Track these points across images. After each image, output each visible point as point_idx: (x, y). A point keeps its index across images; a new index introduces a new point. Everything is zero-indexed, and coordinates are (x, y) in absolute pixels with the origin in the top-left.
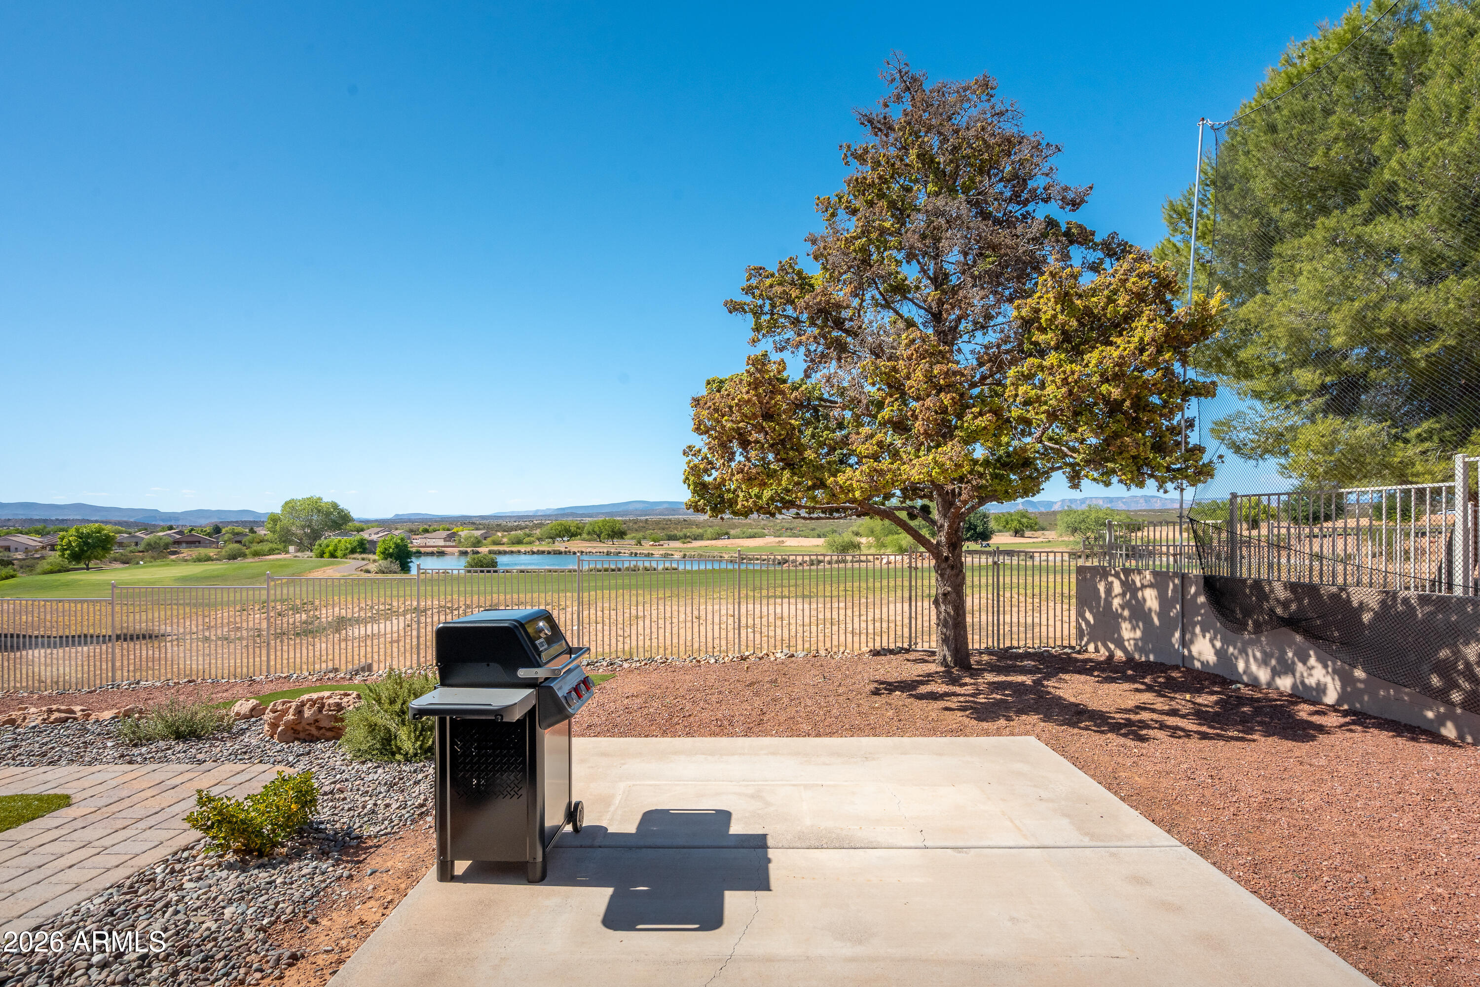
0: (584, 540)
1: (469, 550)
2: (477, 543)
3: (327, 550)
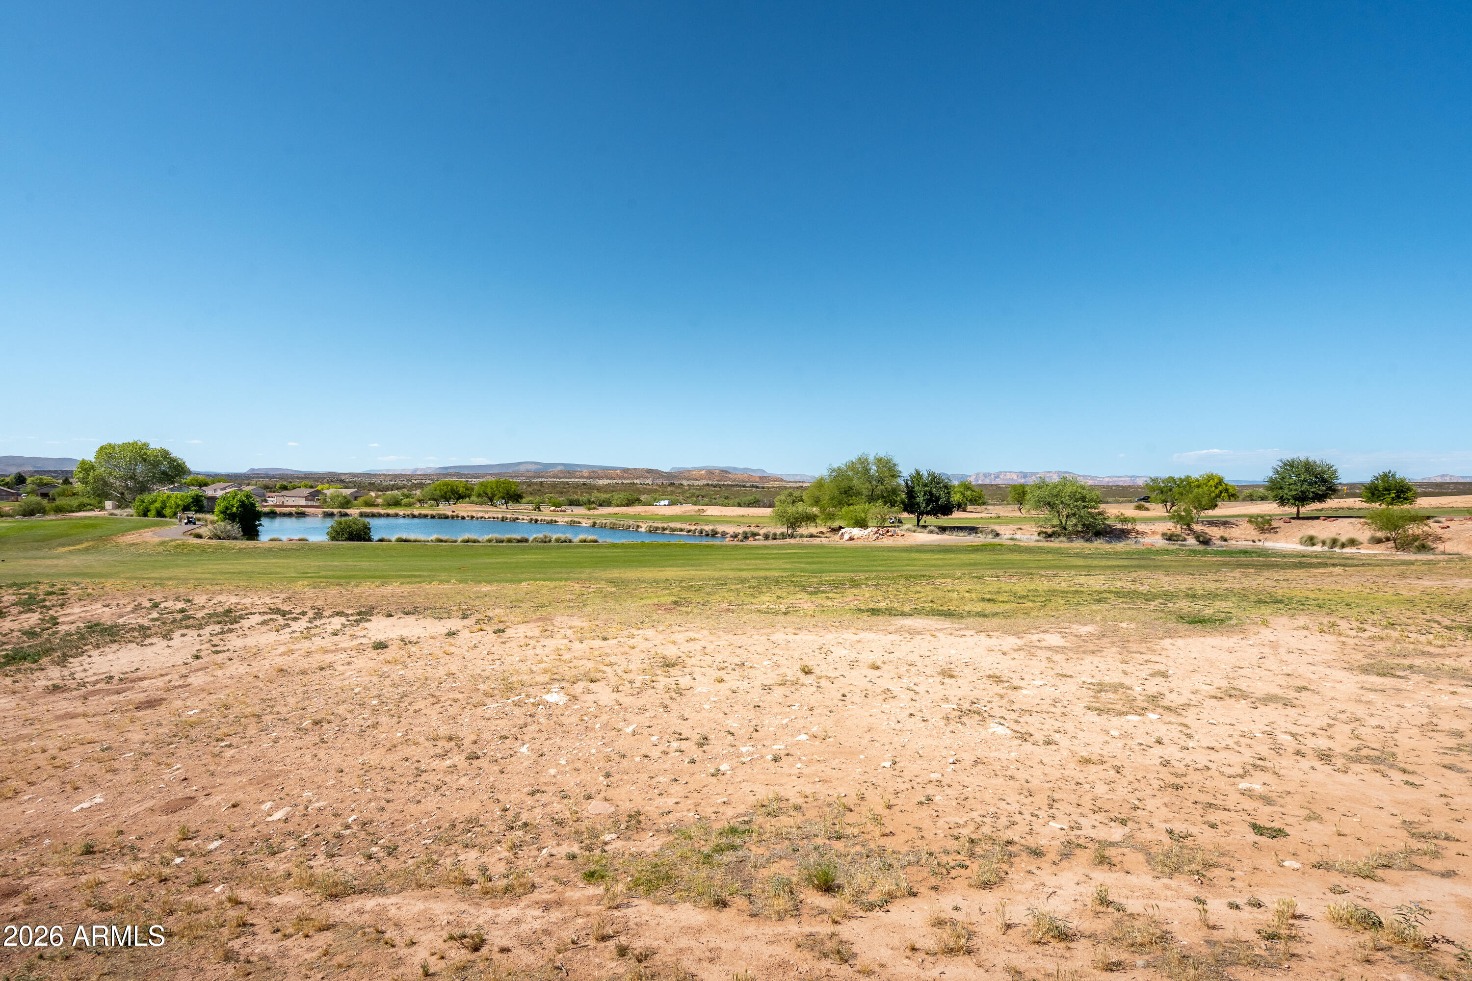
0: (473, 503)
1: (336, 511)
2: (346, 503)
3: (153, 507)
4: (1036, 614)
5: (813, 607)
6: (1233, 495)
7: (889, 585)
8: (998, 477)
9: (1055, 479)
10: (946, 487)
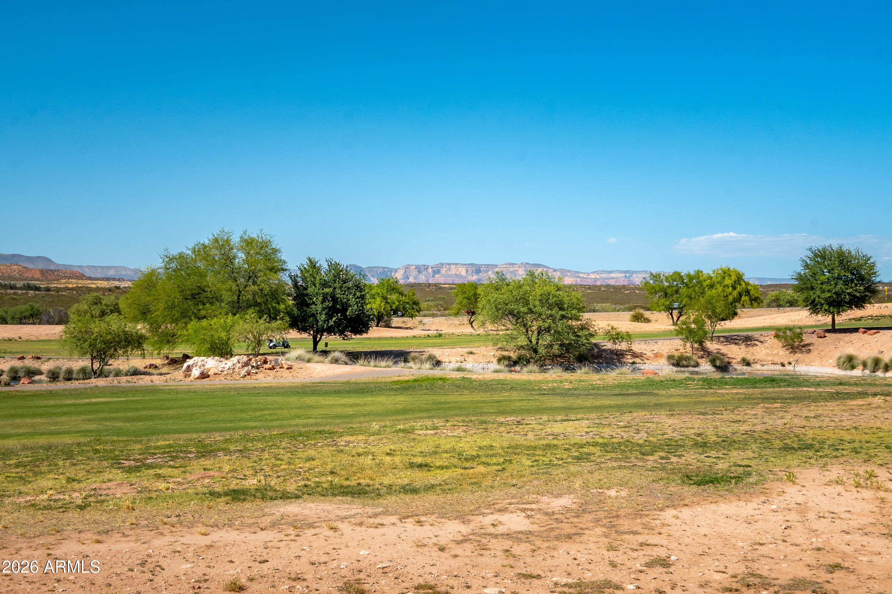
4: (490, 483)
5: (132, 494)
6: (756, 299)
7: (263, 450)
8: (438, 272)
9: (521, 274)
10: (358, 287)
